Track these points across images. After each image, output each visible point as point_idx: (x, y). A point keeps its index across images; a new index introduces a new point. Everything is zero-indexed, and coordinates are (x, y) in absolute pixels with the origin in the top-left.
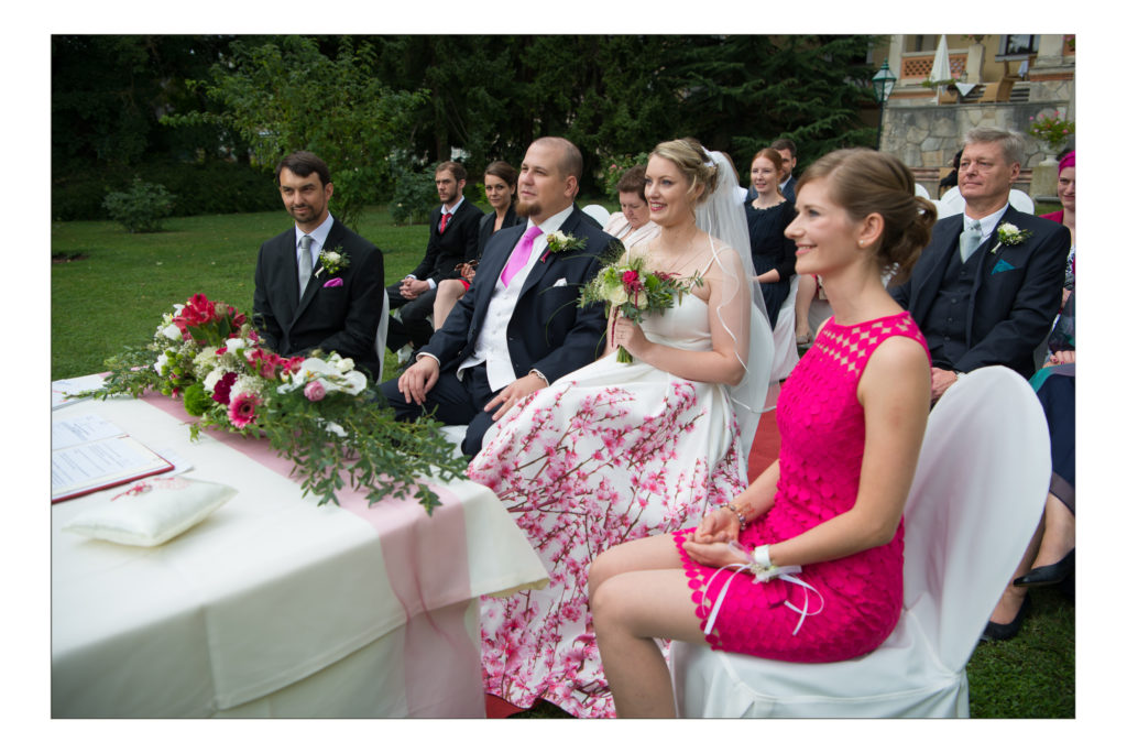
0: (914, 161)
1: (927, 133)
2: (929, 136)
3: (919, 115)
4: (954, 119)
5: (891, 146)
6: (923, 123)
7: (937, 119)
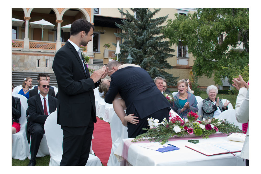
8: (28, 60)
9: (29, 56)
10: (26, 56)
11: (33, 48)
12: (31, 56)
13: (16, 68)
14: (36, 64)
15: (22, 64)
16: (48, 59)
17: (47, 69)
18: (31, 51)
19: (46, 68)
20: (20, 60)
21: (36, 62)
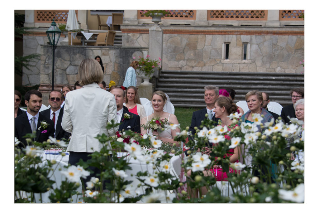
0: (62, 80)
1: (69, 63)
2: (70, 64)
3: (63, 51)
4: (85, 55)
5: (47, 70)
6: (66, 56)
7: (75, 54)
8: (205, 45)
9: (207, 35)
10: (200, 36)
11: (217, 17)
12: (212, 36)
13: (180, 62)
14: (221, 52)
15: (192, 54)
16: (248, 41)
17: (244, 63)
18: (211, 25)
19: (244, 61)
20: (188, 45)
21: (222, 49)
